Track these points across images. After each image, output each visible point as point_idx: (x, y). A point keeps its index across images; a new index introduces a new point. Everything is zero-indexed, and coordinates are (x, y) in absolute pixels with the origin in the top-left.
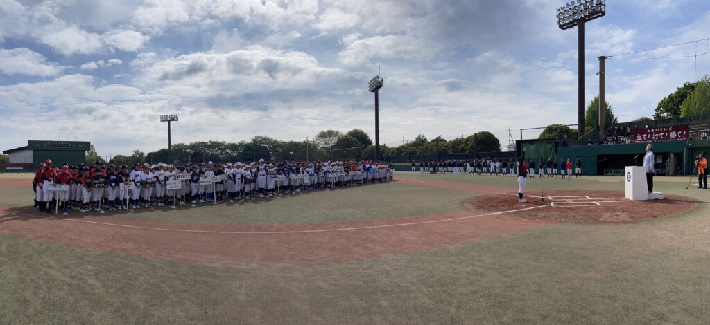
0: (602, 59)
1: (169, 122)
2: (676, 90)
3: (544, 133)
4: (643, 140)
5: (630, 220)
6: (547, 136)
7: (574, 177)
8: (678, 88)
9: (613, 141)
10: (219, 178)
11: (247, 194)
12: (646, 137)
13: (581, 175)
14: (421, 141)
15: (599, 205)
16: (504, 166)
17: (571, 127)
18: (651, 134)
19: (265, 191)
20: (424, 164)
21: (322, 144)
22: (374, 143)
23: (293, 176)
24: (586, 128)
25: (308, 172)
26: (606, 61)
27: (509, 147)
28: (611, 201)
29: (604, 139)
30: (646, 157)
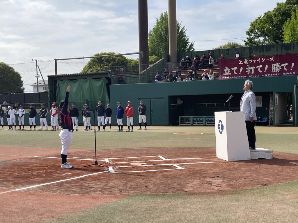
3: (90, 65)
4: (233, 75)
5: (229, 189)
6: (95, 69)
12: (238, 71)
13: (146, 125)
15: (180, 168)
18: (245, 66)
24: (152, 58)
27: (37, 86)
28: (197, 161)
30: (244, 98)
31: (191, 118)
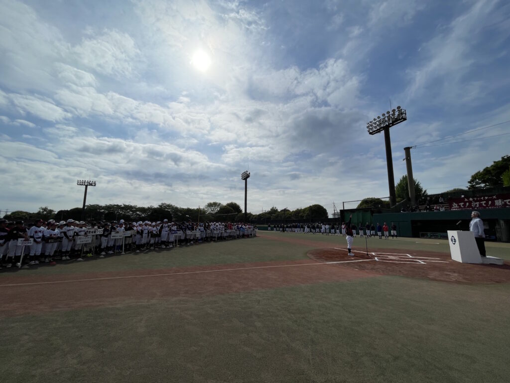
0: (407, 150)
1: (86, 186)
2: (493, 164)
3: (361, 205)
4: (460, 207)
6: (364, 206)
7: (391, 238)
8: (495, 162)
9: (426, 209)
10: (129, 233)
11: (152, 245)
12: (464, 205)
13: (396, 236)
14: (274, 211)
15: (423, 263)
16: (333, 228)
17: (383, 200)
18: (470, 202)
19: (167, 243)
20: (276, 226)
21: (209, 210)
22: (243, 212)
23: (188, 232)
24: (398, 199)
25: (199, 230)
26: (411, 150)
27: (334, 214)
29: (416, 208)
30: (472, 223)
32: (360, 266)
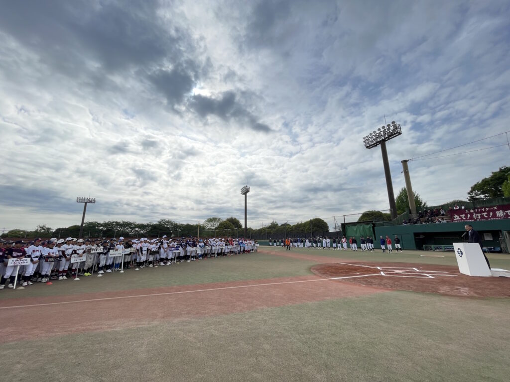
0: (405, 162)
1: (86, 203)
2: (491, 174)
4: (462, 219)
6: (364, 219)
7: (394, 251)
9: (428, 221)
10: (128, 251)
11: (150, 263)
12: (466, 217)
13: (401, 249)
14: (274, 226)
15: (431, 277)
16: (334, 242)
17: (383, 212)
18: (472, 214)
21: (209, 226)
22: (243, 227)
24: (398, 212)
25: (200, 246)
26: (408, 162)
27: (336, 228)
29: (418, 220)
31: (433, 246)
32: (366, 281)
